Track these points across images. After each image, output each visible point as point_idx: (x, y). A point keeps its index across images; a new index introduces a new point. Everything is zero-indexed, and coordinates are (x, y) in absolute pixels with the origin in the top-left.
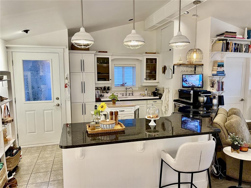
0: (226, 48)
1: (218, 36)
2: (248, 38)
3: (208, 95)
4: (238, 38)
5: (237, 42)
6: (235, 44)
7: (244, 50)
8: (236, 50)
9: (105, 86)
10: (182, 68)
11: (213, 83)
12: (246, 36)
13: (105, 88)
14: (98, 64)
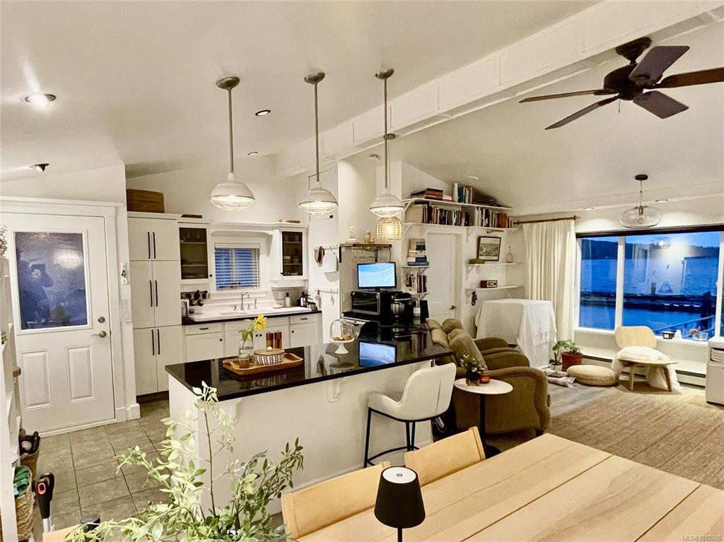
0: (428, 218)
1: (414, 195)
2: (459, 201)
3: (406, 299)
4: (445, 200)
5: (444, 208)
6: (441, 210)
7: (454, 221)
8: (442, 221)
9: (198, 291)
10: (355, 251)
11: (410, 278)
12: (456, 197)
13: (197, 294)
14: (182, 241)
